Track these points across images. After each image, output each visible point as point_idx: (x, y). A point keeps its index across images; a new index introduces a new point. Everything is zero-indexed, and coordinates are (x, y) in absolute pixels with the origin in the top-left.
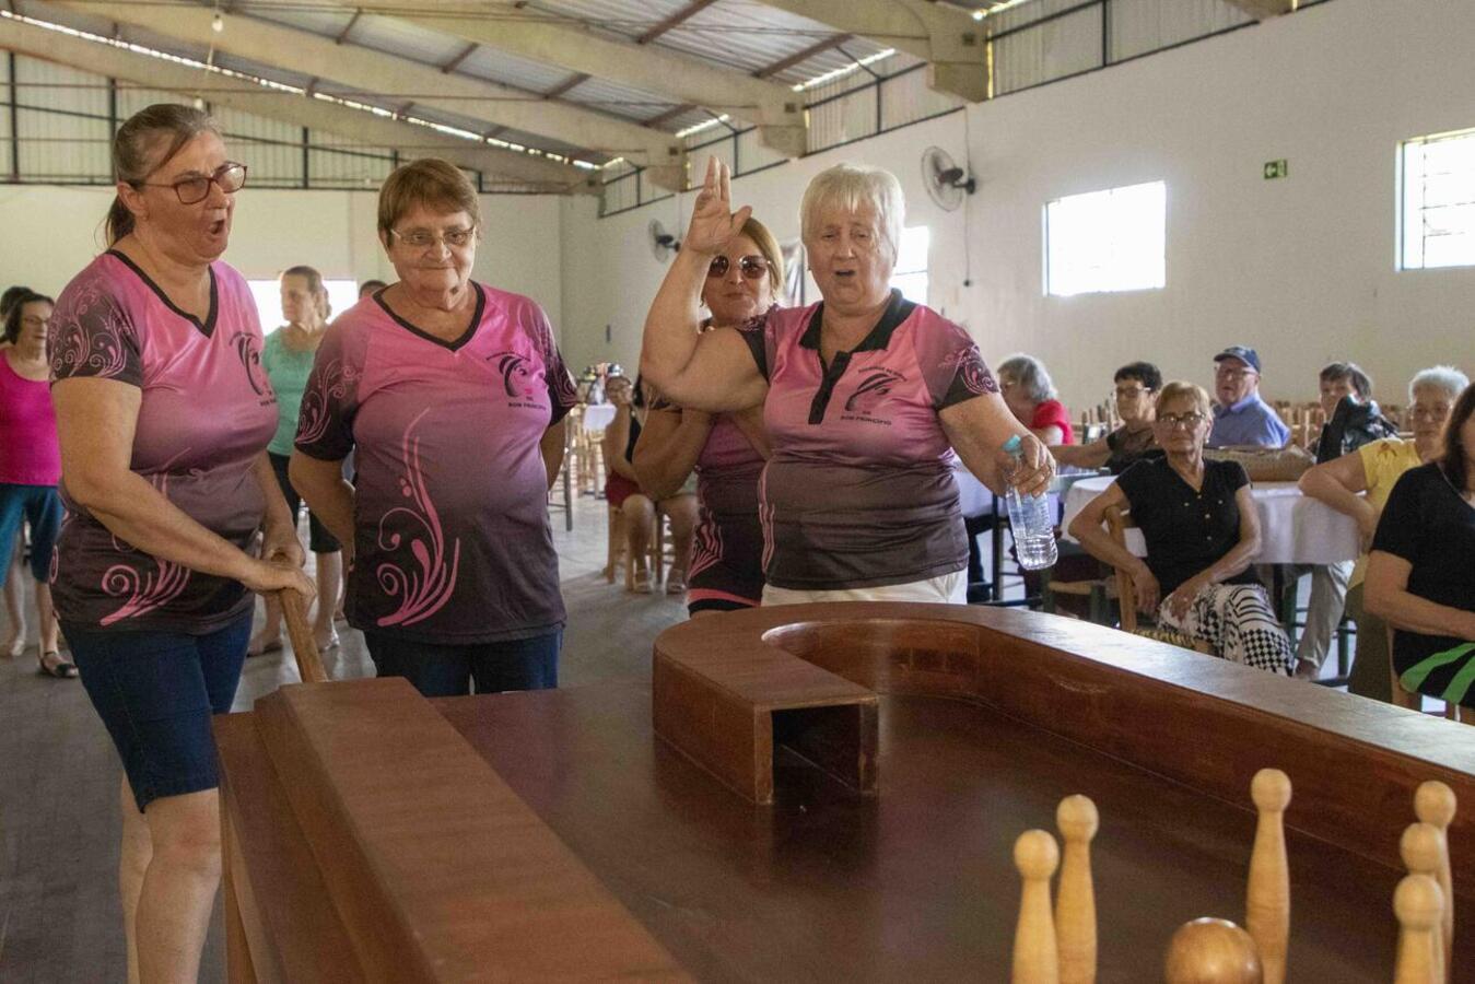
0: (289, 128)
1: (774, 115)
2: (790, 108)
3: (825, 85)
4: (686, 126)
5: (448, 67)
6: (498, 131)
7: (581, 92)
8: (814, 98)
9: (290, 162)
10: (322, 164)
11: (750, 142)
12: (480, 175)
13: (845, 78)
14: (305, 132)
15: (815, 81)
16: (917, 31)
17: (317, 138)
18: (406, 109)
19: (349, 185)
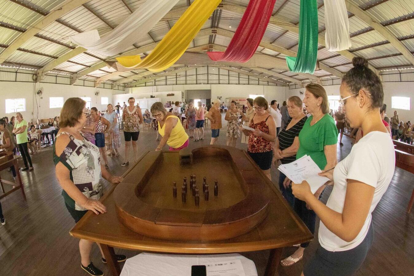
2: (321, 81)
3: (324, 79)
5: (280, 73)
8: (323, 80)
9: (257, 82)
10: (261, 82)
12: (277, 84)
13: (328, 78)
14: (259, 79)
19: (264, 85)
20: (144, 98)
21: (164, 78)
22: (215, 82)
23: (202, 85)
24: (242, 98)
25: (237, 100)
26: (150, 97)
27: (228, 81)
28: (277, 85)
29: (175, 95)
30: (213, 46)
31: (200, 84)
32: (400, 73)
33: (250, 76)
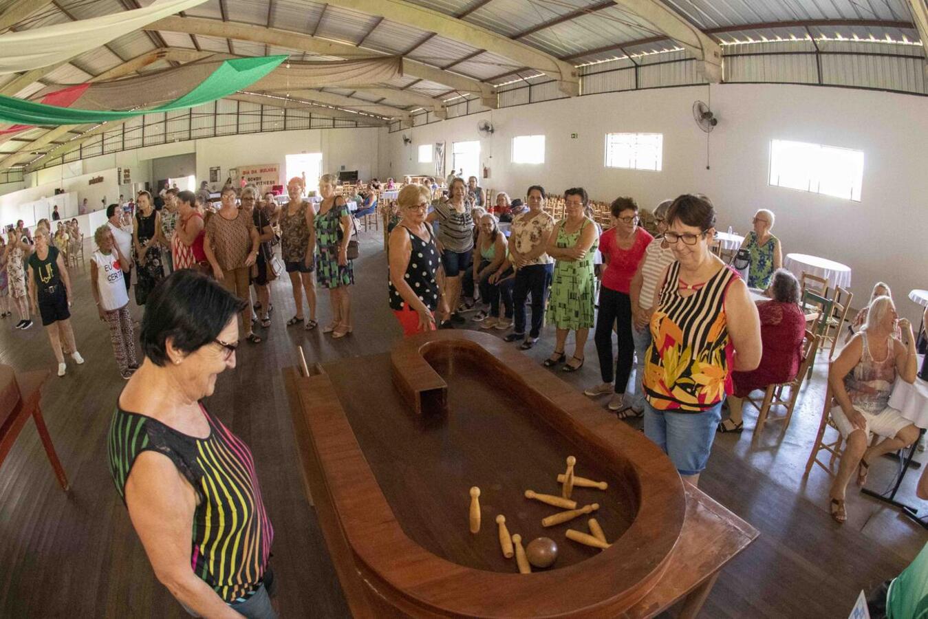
0: (306, 113)
1: (438, 108)
2: (443, 107)
3: (452, 101)
4: (414, 109)
5: (348, 96)
6: (362, 111)
7: (385, 101)
8: (449, 104)
9: (306, 122)
10: (315, 122)
11: (431, 115)
12: (357, 122)
13: (458, 99)
14: (310, 114)
15: (450, 100)
16: (478, 90)
17: (313, 116)
18: (337, 107)
19: (321, 127)
20: (43, 198)
21: (99, 138)
22: (205, 132)
23: (177, 143)
24: (265, 165)
25: (256, 172)
26: (54, 192)
27: (235, 127)
28: (356, 126)
29: (104, 179)
30: (166, 52)
31: (174, 141)
32: (637, 66)
33: (288, 110)
